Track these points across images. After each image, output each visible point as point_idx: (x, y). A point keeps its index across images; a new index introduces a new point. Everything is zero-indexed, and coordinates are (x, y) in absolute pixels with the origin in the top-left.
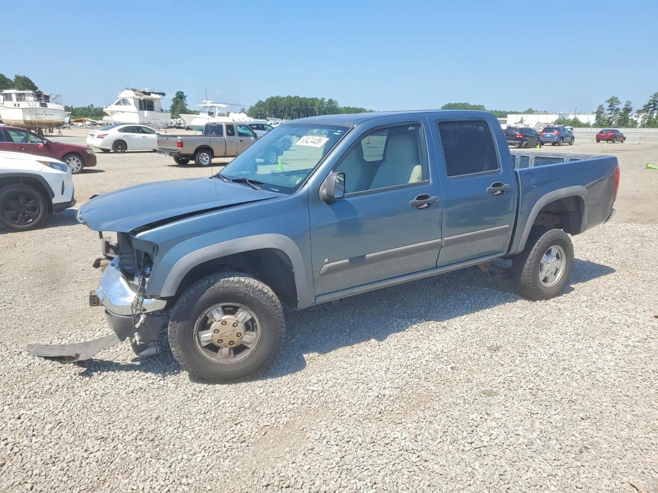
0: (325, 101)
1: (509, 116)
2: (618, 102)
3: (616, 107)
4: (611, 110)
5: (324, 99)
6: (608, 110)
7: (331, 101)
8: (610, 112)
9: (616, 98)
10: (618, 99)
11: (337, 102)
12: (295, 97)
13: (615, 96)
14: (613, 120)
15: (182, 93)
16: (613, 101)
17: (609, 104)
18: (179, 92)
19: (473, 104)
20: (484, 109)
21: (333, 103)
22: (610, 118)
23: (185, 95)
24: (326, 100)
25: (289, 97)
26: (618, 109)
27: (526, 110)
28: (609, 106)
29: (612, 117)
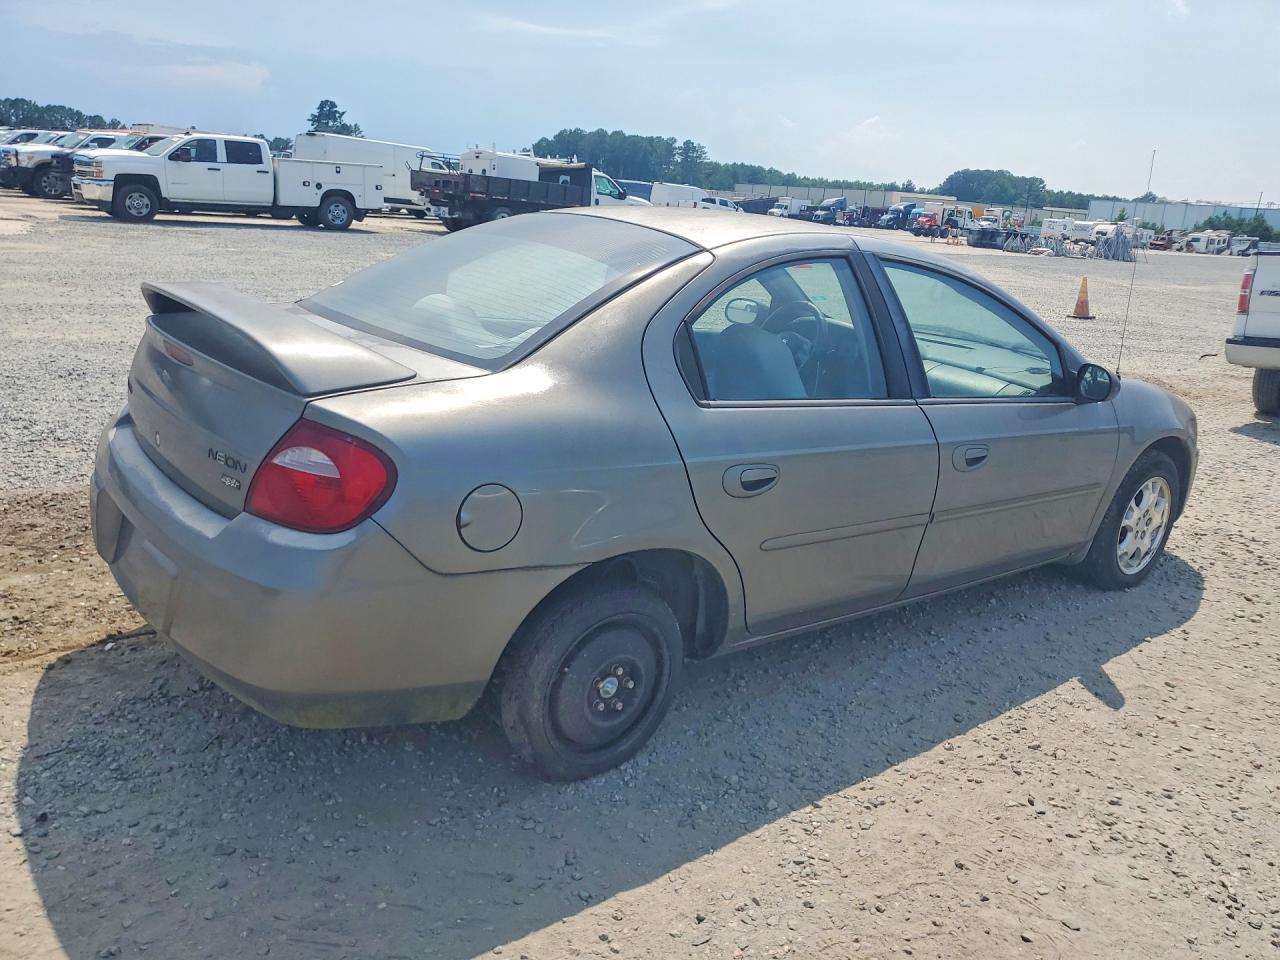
0: (677, 145)
1: (1093, 204)
5: (674, 140)
7: (689, 146)
11: (706, 150)
12: (615, 133)
15: (333, 105)
18: (323, 105)
19: (1020, 176)
20: (1043, 187)
21: (694, 149)
23: (340, 109)
24: (679, 144)
25: (601, 133)
27: (1141, 194)
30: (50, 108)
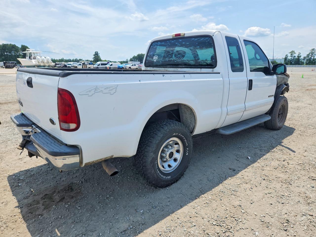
3: (294, 55)
6: (290, 57)
8: (291, 57)
10: (295, 52)
13: (293, 50)
14: (292, 62)
16: (292, 53)
17: (291, 54)
22: (291, 60)
28: (291, 55)
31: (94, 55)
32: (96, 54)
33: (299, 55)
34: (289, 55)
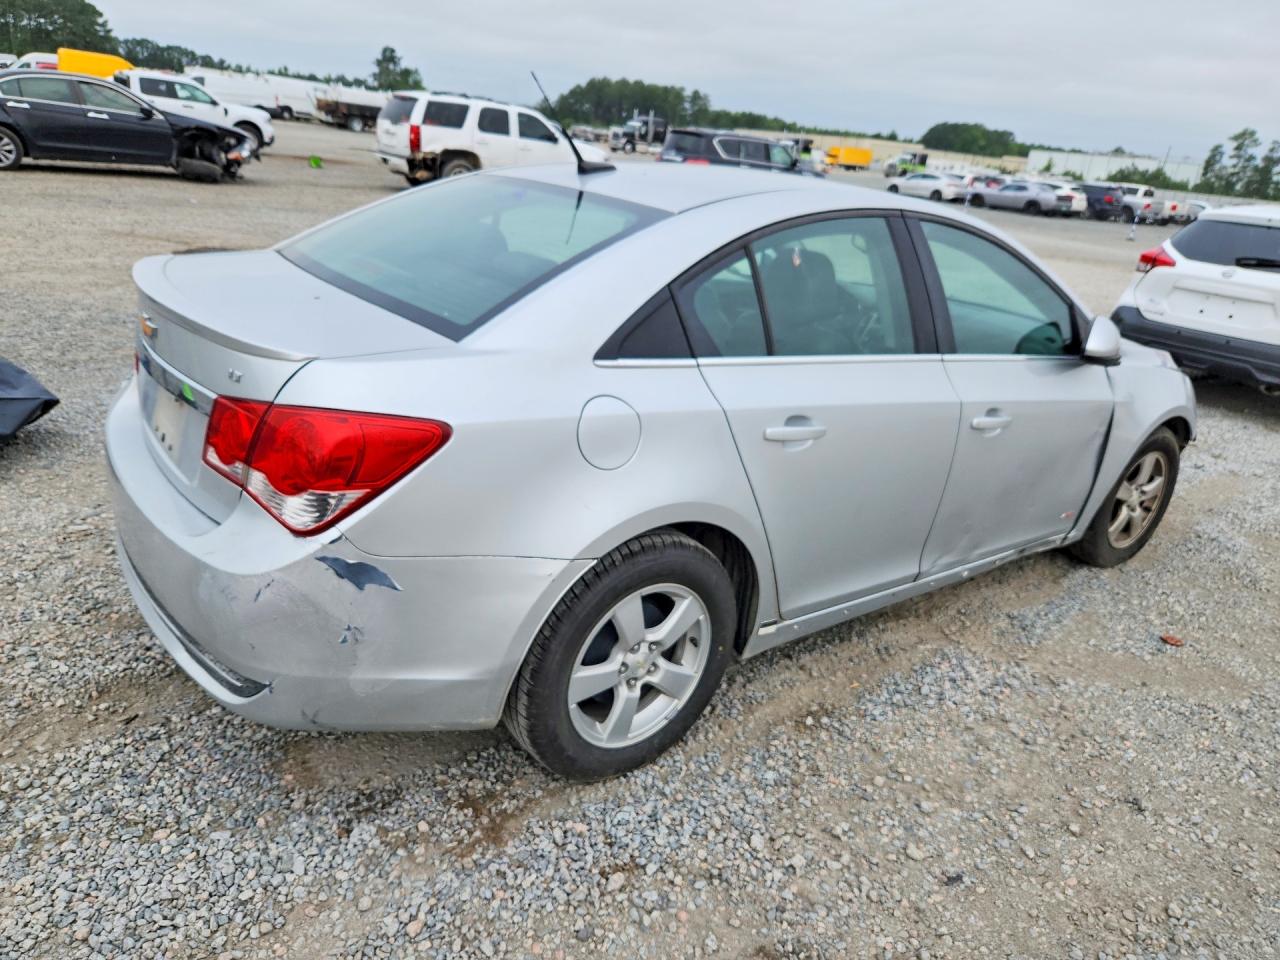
0: (686, 94)
2: (1255, 141)
3: (1250, 151)
4: (1238, 157)
6: (1231, 157)
7: (696, 96)
8: (1234, 161)
9: (1252, 133)
10: (1257, 136)
11: (710, 99)
12: (636, 83)
13: (1252, 127)
14: (1237, 181)
15: (393, 51)
16: (1244, 138)
17: (1235, 144)
18: (385, 50)
21: (701, 98)
22: (1233, 174)
24: (688, 93)
26: (1252, 158)
28: (1236, 149)
29: (1238, 173)
30: (169, 48)
31: (379, 63)
32: (388, 57)
33: (1272, 150)
34: (1229, 148)
